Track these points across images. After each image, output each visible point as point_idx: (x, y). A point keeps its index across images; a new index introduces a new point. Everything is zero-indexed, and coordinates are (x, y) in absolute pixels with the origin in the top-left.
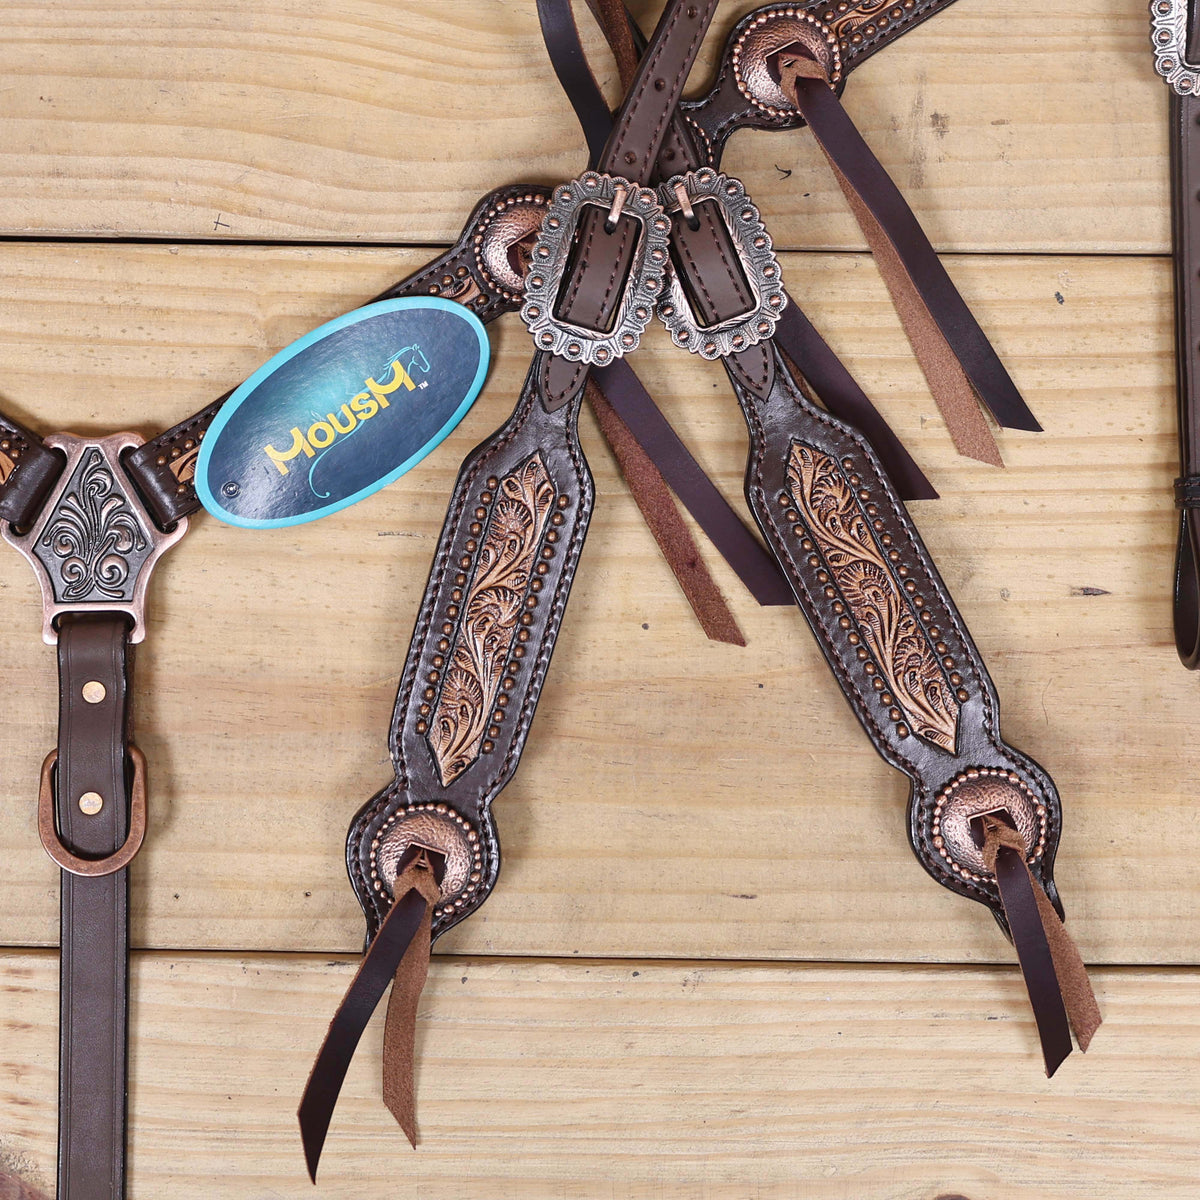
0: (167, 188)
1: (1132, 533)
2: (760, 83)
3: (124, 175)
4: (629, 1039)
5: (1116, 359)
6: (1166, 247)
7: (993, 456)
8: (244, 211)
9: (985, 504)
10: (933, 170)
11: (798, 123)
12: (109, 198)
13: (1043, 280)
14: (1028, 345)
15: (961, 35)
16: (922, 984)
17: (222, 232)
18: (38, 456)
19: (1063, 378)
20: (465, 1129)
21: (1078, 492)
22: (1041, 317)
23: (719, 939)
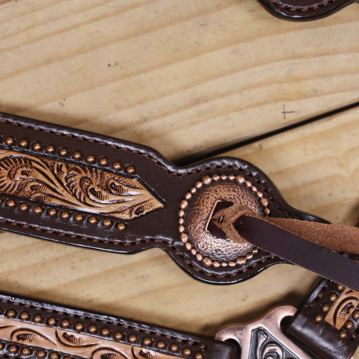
8: (302, 96)
12: (193, 124)
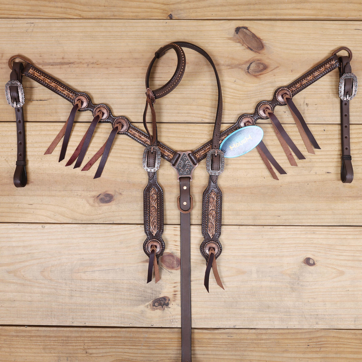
0: (195, 115)
1: (335, 164)
2: (280, 99)
3: (188, 113)
4: (263, 236)
5: (333, 139)
6: (340, 123)
7: (313, 153)
8: (206, 118)
9: (313, 160)
10: (306, 111)
11: (285, 104)
12: (186, 117)
13: (322, 128)
14: (320, 137)
15: (311, 92)
16: (304, 228)
17: (203, 121)
18: (177, 155)
19: (325, 142)
20: (239, 249)
21: (327, 158)
22: (321, 133)
23: (275, 222)
